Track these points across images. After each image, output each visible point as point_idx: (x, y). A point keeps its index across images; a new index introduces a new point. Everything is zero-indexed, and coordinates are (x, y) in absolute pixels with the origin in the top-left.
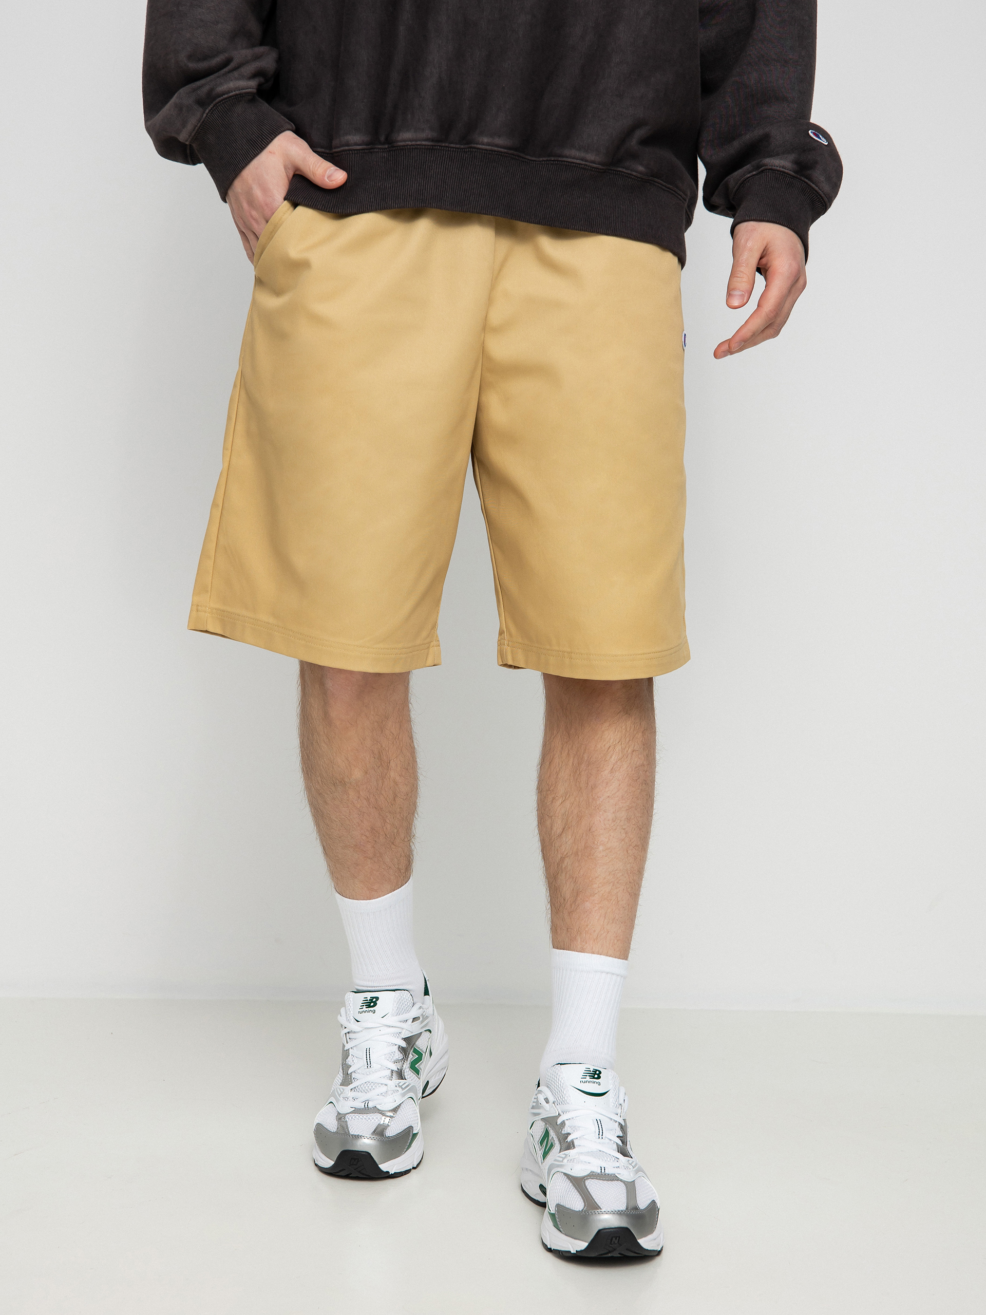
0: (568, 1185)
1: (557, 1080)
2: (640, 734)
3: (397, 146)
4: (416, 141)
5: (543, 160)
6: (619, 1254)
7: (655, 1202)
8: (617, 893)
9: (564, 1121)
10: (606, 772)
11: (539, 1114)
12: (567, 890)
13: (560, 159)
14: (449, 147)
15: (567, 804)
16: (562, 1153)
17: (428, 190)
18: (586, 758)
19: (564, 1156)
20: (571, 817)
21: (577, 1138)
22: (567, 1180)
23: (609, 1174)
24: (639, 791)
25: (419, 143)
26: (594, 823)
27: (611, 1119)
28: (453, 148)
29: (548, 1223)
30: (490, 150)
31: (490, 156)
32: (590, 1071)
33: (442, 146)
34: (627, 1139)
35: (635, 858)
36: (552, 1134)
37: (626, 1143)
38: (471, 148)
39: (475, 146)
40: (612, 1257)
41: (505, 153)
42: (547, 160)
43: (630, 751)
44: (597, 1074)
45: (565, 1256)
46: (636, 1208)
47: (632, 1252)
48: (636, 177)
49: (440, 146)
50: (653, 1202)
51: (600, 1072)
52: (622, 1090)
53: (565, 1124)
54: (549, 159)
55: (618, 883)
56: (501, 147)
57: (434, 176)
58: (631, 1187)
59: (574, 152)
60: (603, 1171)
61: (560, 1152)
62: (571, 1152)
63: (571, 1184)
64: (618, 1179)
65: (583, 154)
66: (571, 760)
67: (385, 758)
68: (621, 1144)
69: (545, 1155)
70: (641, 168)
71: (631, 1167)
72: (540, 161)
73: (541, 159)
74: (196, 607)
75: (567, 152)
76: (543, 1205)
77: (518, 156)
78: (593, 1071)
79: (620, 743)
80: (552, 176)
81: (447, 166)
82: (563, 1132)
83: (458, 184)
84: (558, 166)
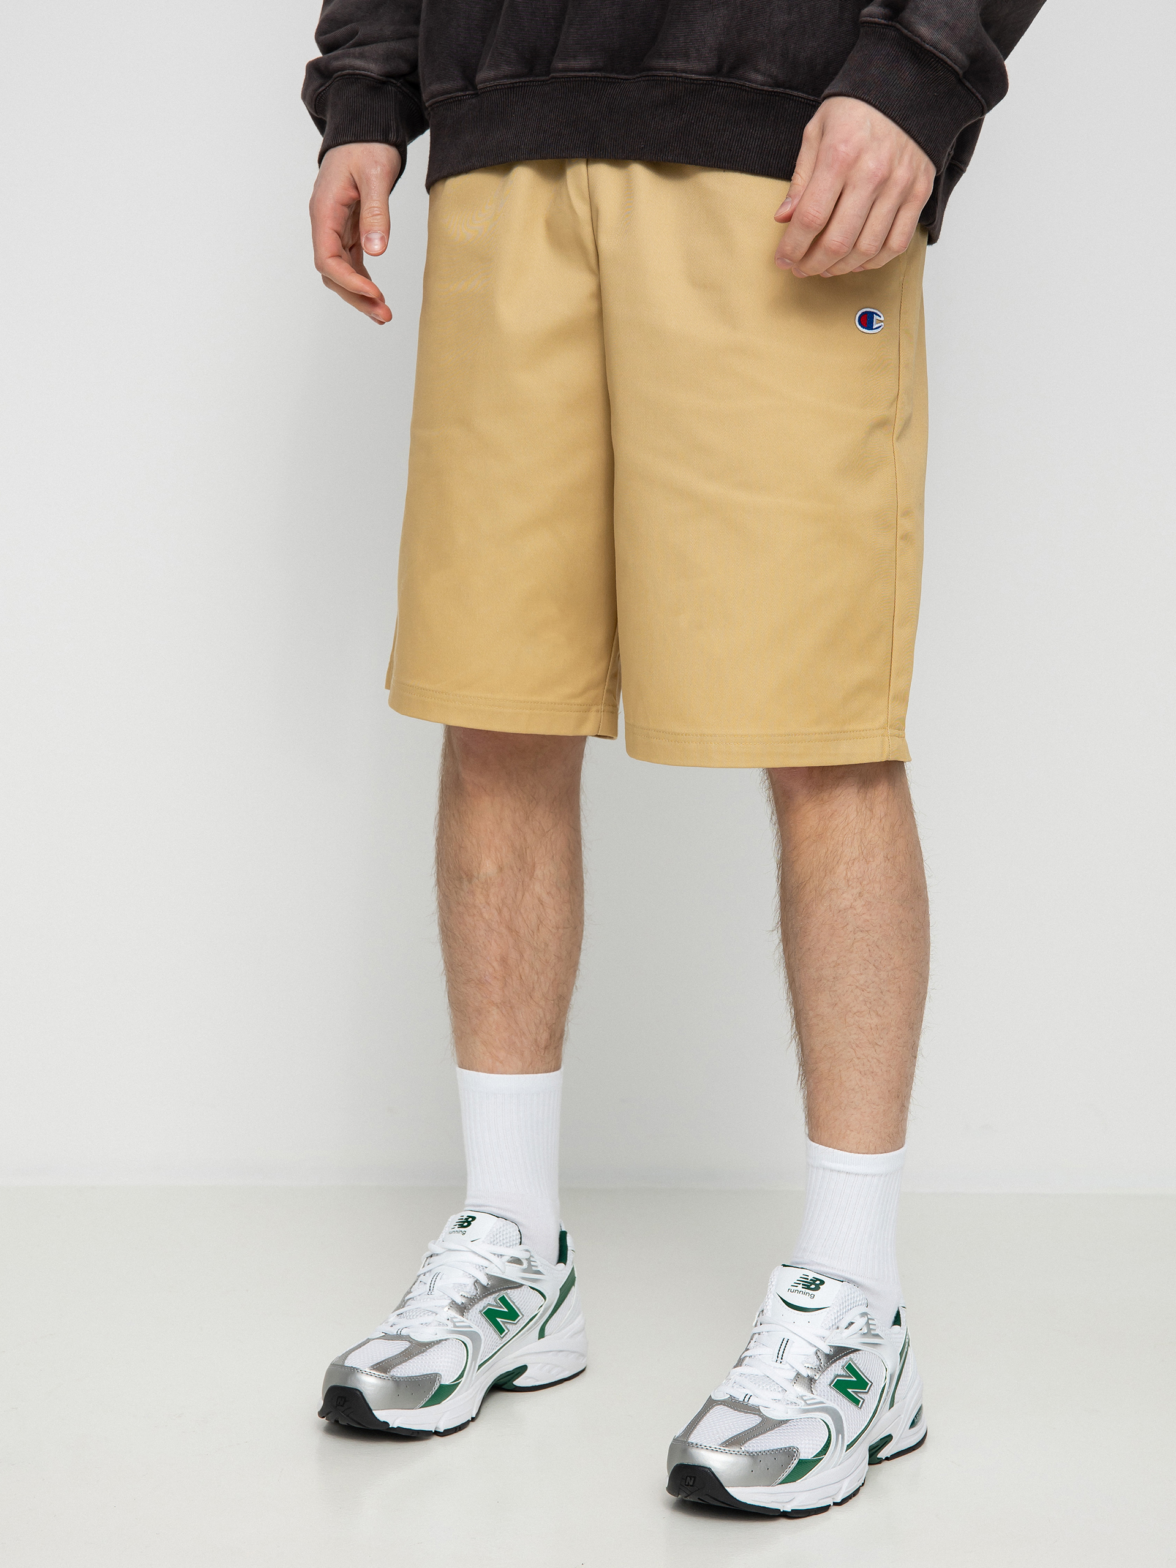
23: (750, 1405)
27: (808, 1343)
32: (807, 1279)
47: (717, 1500)
51: (822, 1283)
60: (747, 1399)
64: (758, 1413)
67: (529, 859)
78: (810, 1280)
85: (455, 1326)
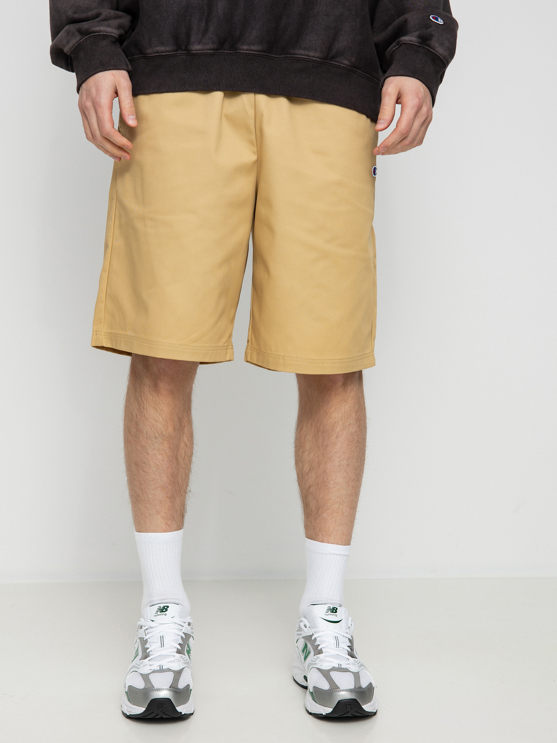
0: (319, 675)
1: (311, 614)
2: (354, 413)
3: (192, 53)
4: (204, 50)
5: (283, 57)
6: (351, 714)
7: (372, 684)
8: (343, 508)
9: (316, 638)
10: (334, 437)
11: (301, 634)
12: (313, 505)
13: (293, 56)
14: (223, 53)
15: (312, 456)
16: (315, 656)
17: (211, 80)
18: (322, 429)
19: (316, 658)
20: (314, 463)
21: (324, 647)
22: (319, 672)
23: (343, 668)
24: (354, 447)
25: (205, 51)
26: (327, 468)
27: (344, 636)
28: (226, 53)
29: (309, 698)
30: (248, 54)
31: (248, 57)
32: (331, 608)
33: (219, 52)
34: (353, 648)
35: (353, 487)
36: (309, 645)
37: (353, 650)
38: (237, 52)
39: (239, 51)
40: (347, 716)
41: (257, 54)
42: (285, 57)
43: (348, 424)
44: (335, 610)
45: (320, 717)
46: (360, 688)
47: (358, 713)
48: (343, 67)
49: (218, 52)
50: (371, 684)
51: (337, 609)
52: (350, 619)
53: (316, 640)
54: (286, 56)
55: (343, 502)
56: (255, 51)
57: (215, 71)
58: (357, 675)
59: (302, 52)
60: (340, 666)
61: (314, 656)
62: (321, 656)
63: (321, 674)
64: (349, 671)
65: (306, 53)
66: (313, 429)
68: (350, 651)
69: (305, 658)
70: (346, 62)
71: (357, 664)
72: (281, 58)
73: (282, 56)
74: (96, 332)
75: (297, 52)
76: (306, 688)
77: (267, 55)
78: (332, 608)
79: (341, 420)
80: (289, 66)
81: (223, 65)
82: (315, 644)
83: (230, 75)
84: (292, 60)
85: (184, 660)
